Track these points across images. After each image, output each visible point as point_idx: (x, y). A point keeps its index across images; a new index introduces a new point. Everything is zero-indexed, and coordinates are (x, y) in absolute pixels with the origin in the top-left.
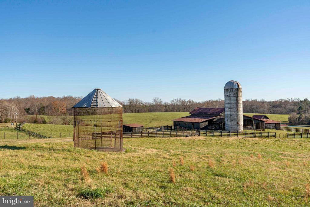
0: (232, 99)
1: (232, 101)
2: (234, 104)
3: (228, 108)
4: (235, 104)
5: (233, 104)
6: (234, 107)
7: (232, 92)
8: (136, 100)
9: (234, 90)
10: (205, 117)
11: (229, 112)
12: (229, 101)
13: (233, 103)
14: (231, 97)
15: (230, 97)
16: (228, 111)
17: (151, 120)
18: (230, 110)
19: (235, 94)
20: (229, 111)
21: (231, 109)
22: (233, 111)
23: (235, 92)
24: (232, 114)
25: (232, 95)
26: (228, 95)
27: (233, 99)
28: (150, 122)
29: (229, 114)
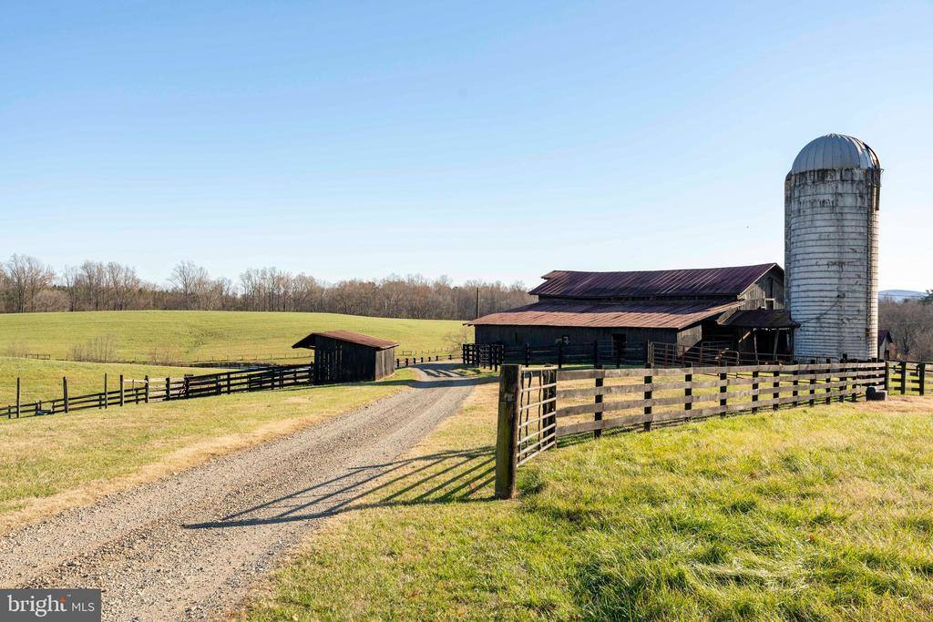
0: (849, 217)
1: (850, 230)
2: (856, 243)
3: (825, 262)
4: (860, 243)
5: (851, 242)
6: (858, 256)
7: (848, 187)
8: (112, 268)
9: (858, 174)
10: (696, 307)
11: (828, 281)
12: (832, 229)
13: (854, 236)
14: (846, 210)
15: (838, 210)
16: (827, 275)
17: (196, 336)
18: (835, 268)
19: (861, 197)
20: (832, 275)
21: (841, 264)
22: (852, 275)
23: (861, 187)
24: (846, 288)
25: (849, 201)
26: (826, 197)
27: (855, 217)
28: (197, 344)
29: (828, 288)
